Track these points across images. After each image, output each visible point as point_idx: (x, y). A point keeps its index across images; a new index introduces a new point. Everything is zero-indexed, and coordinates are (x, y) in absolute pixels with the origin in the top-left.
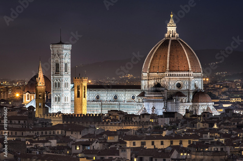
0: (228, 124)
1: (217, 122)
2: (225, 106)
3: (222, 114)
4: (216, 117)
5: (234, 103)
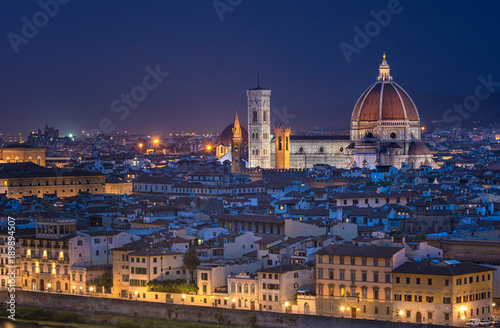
0: (449, 179)
1: (438, 177)
2: (444, 158)
3: (442, 167)
4: (435, 171)
5: (454, 155)
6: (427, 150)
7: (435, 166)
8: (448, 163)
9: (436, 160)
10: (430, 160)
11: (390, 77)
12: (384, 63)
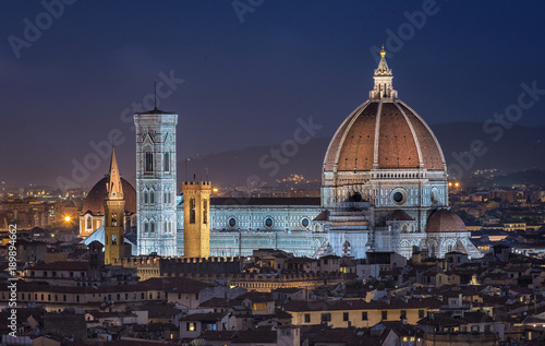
0: (499, 276)
1: (478, 273)
2: (493, 238)
3: (488, 255)
4: (475, 262)
5: (511, 233)
6: (460, 223)
7: (475, 253)
8: (498, 247)
9: (476, 243)
10: (466, 242)
11: (394, 93)
12: (382, 65)
